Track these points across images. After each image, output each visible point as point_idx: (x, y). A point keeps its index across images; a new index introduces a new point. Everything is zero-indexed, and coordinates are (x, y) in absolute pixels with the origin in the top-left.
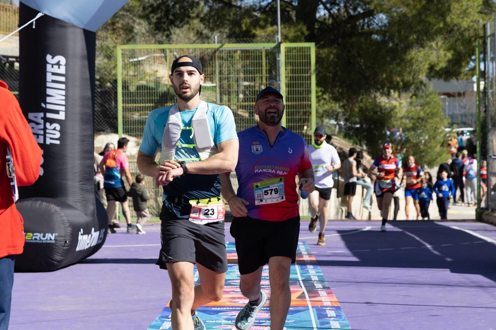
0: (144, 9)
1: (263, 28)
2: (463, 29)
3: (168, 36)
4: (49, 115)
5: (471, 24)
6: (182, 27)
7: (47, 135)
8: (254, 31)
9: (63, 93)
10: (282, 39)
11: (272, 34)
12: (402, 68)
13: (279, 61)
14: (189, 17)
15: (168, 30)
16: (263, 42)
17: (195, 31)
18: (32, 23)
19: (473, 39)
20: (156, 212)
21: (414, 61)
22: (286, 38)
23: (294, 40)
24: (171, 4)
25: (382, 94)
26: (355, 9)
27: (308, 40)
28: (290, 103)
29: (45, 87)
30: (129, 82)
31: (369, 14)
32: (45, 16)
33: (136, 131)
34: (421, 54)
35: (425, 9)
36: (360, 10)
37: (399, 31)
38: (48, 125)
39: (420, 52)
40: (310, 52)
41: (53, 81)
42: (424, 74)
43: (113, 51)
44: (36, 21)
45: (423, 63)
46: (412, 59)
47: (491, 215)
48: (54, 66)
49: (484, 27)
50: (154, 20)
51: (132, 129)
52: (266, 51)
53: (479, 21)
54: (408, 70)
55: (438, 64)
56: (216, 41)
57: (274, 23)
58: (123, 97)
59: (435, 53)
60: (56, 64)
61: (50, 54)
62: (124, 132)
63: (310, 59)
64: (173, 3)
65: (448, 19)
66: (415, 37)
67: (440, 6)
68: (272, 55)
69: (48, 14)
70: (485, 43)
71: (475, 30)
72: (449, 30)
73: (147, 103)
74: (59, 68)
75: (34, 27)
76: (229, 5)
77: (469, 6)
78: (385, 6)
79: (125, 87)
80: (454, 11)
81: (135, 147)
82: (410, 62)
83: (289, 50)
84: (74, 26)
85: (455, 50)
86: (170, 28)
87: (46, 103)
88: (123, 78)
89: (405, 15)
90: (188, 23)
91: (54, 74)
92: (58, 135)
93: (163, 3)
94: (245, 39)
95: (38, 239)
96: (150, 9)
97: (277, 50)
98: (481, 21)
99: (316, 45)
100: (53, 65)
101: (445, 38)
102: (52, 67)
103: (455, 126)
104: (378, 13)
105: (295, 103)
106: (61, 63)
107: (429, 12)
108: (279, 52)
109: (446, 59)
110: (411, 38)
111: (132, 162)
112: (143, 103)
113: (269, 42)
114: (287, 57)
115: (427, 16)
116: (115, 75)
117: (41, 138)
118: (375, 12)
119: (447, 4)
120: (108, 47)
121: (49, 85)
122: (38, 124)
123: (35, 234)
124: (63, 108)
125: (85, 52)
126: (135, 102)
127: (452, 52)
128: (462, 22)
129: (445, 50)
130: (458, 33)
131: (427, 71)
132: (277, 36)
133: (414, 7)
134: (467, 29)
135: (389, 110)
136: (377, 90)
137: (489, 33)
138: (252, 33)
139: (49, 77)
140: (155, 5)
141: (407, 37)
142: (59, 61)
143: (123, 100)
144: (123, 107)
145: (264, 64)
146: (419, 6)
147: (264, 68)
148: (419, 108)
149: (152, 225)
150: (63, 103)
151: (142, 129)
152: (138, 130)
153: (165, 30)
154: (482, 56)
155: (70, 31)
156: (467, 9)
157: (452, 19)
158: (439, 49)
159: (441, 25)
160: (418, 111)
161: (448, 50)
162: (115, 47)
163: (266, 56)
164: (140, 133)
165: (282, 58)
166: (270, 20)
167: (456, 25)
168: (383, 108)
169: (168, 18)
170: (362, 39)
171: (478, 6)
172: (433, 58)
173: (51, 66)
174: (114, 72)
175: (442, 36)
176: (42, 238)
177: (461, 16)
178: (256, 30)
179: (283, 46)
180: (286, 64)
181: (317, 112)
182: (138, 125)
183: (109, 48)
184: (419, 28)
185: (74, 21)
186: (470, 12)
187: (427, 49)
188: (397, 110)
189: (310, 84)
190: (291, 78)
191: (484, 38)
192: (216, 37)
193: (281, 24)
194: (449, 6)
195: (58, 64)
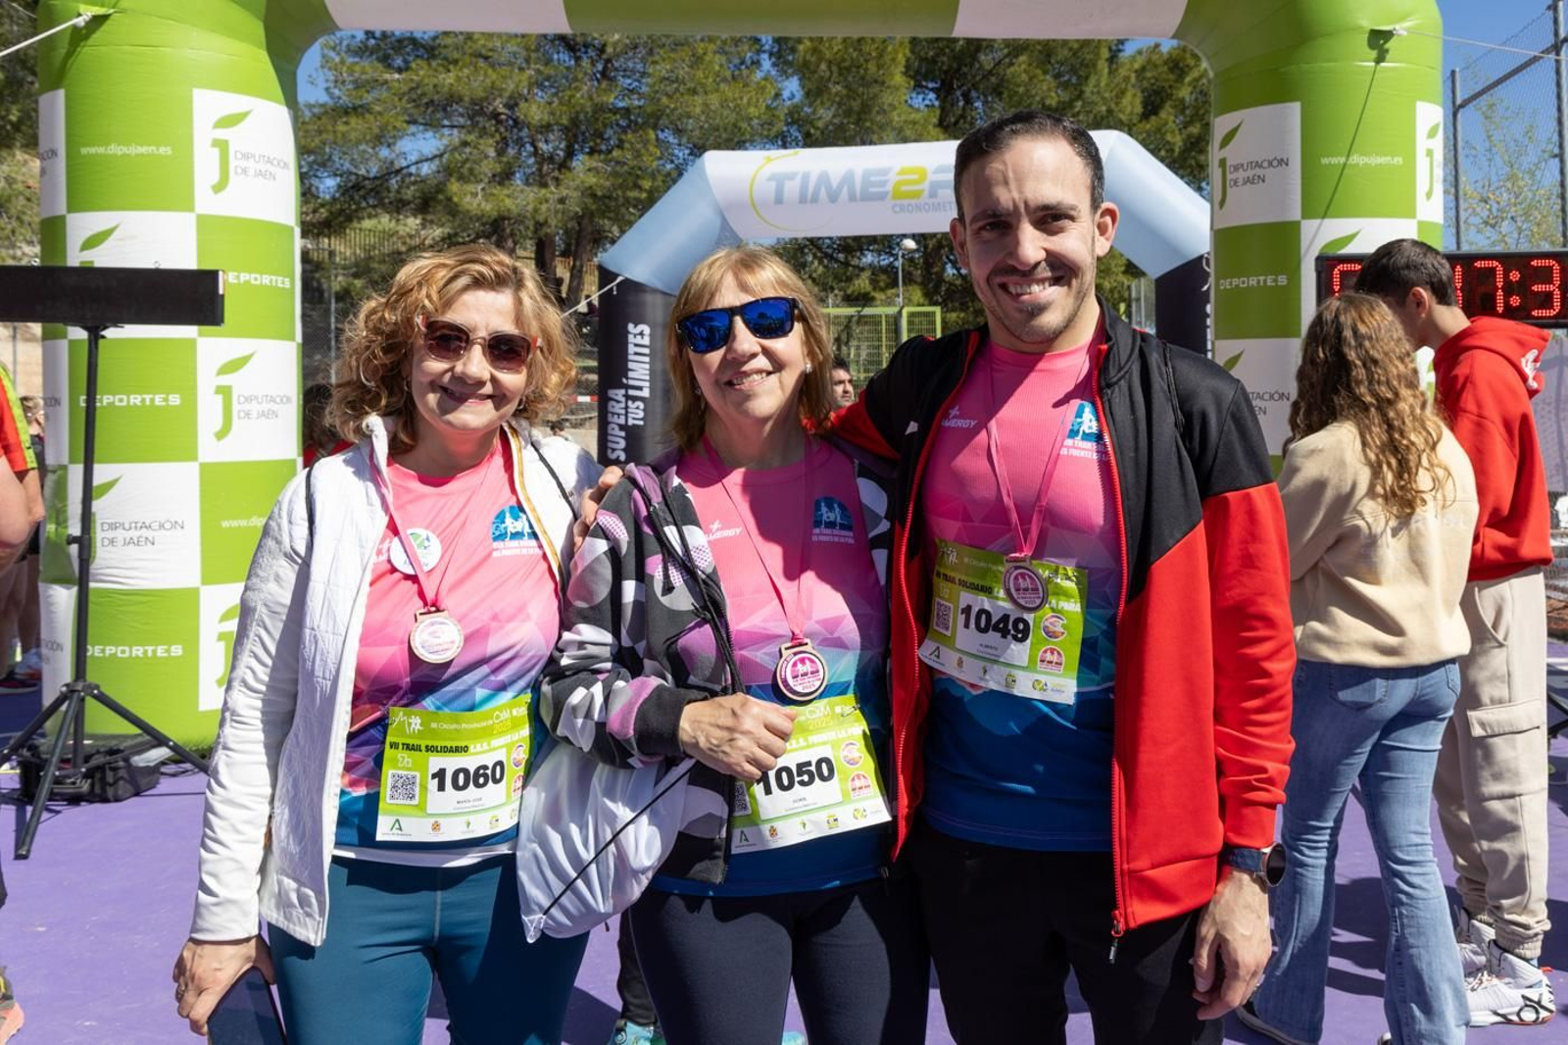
4: (631, 392)
7: (630, 415)
8: (873, 293)
9: (647, 366)
18: (611, 288)
29: (626, 360)
32: (627, 279)
38: (630, 403)
41: (636, 354)
44: (618, 285)
56: (830, 304)
69: (629, 277)
75: (613, 291)
76: (847, 263)
84: (655, 291)
87: (627, 378)
91: (636, 345)
92: (641, 414)
106: (644, 333)
108: (901, 317)
117: (623, 418)
121: (630, 357)
122: (618, 402)
124: (647, 384)
138: (871, 295)
139: (632, 349)
145: (884, 323)
150: (648, 378)
185: (659, 286)
192: (830, 300)
195: (641, 334)
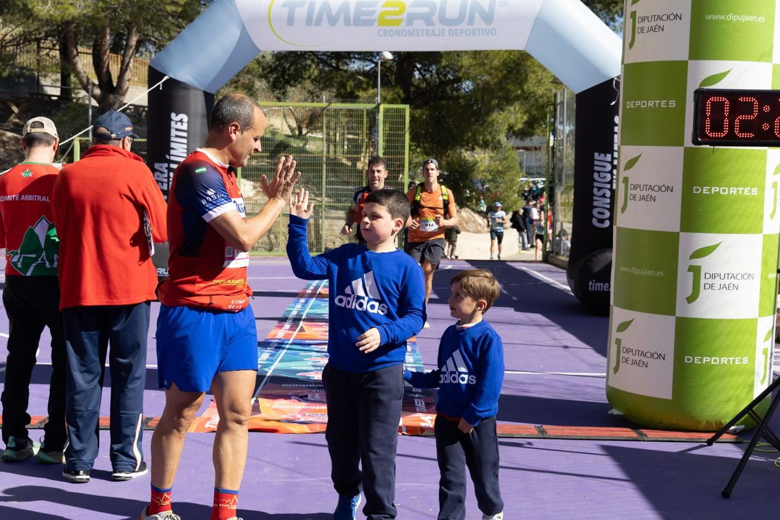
0: (264, 69)
1: (365, 90)
2: (537, 96)
3: (283, 94)
4: (172, 166)
5: (545, 92)
6: (296, 86)
8: (357, 93)
9: (185, 146)
10: (381, 100)
11: (373, 96)
12: (484, 128)
13: (378, 119)
14: (303, 78)
15: (284, 88)
16: (365, 103)
17: (307, 90)
18: (159, 85)
19: (545, 105)
20: (269, 248)
21: (495, 123)
22: (384, 100)
23: (392, 102)
24: (287, 66)
25: (467, 150)
26: (445, 76)
27: (404, 102)
28: (386, 157)
29: (169, 141)
31: (458, 80)
32: (171, 78)
34: (501, 117)
35: (505, 78)
36: (449, 76)
37: (483, 97)
39: (500, 114)
40: (405, 113)
41: (177, 136)
42: (504, 134)
44: (163, 83)
45: (503, 125)
46: (493, 121)
47: (555, 258)
48: (178, 123)
49: (555, 95)
50: (271, 80)
51: (249, 174)
52: (367, 110)
53: (551, 90)
54: (489, 130)
55: (516, 125)
56: (324, 100)
57: (375, 86)
59: (513, 116)
60: (179, 121)
61: (175, 113)
62: (243, 176)
63: (405, 119)
64: (289, 65)
65: (525, 87)
66: (496, 102)
67: (518, 76)
68: (372, 115)
69: (173, 77)
70: (555, 110)
71: (548, 97)
72: (525, 97)
74: (182, 124)
75: (161, 89)
76: (337, 68)
77: (544, 76)
78: (471, 75)
80: (530, 80)
81: (252, 190)
82: (492, 124)
83: (387, 111)
84: (196, 89)
85: (530, 114)
86: (286, 86)
87: (170, 155)
89: (488, 83)
90: (300, 83)
91: (177, 130)
93: (281, 64)
94: (349, 100)
95: (161, 273)
96: (268, 69)
97: (376, 110)
99: (410, 106)
100: (176, 122)
101: (522, 104)
102: (176, 124)
104: (465, 80)
105: (390, 157)
106: (183, 120)
107: (508, 81)
108: (378, 112)
109: (523, 121)
110: (493, 103)
113: (370, 102)
114: (385, 116)
115: (507, 84)
118: (463, 79)
119: (524, 75)
121: (172, 139)
122: (162, 173)
123: (159, 269)
125: (205, 111)
127: (527, 115)
128: (537, 90)
129: (521, 113)
130: (533, 99)
131: (506, 131)
132: (377, 98)
133: (496, 76)
134: (541, 97)
135: (472, 164)
136: (462, 146)
137: (558, 101)
138: (355, 94)
139: (173, 133)
140: (273, 66)
141: (489, 102)
142: (182, 119)
145: (365, 122)
146: (500, 76)
147: (365, 125)
148: (498, 163)
149: (264, 259)
152: (255, 176)
153: (280, 89)
154: (552, 120)
155: (192, 92)
156: (542, 79)
157: (528, 87)
158: (517, 113)
159: (519, 92)
160: (497, 165)
161: (525, 113)
163: (367, 115)
164: (256, 179)
165: (381, 117)
166: (371, 83)
167: (531, 93)
168: (467, 162)
169: (283, 78)
170: (451, 102)
171: (550, 77)
172: (512, 120)
173: (175, 122)
175: (519, 102)
176: (164, 273)
177: (537, 85)
178: (359, 92)
179: (382, 107)
180: (384, 122)
181: (410, 164)
182: (255, 171)
184: (500, 94)
185: (196, 84)
186: (544, 83)
187: (506, 112)
189: (404, 140)
190: (389, 135)
191: (555, 105)
192: (324, 97)
193: (381, 88)
194: (527, 76)
195: (181, 121)
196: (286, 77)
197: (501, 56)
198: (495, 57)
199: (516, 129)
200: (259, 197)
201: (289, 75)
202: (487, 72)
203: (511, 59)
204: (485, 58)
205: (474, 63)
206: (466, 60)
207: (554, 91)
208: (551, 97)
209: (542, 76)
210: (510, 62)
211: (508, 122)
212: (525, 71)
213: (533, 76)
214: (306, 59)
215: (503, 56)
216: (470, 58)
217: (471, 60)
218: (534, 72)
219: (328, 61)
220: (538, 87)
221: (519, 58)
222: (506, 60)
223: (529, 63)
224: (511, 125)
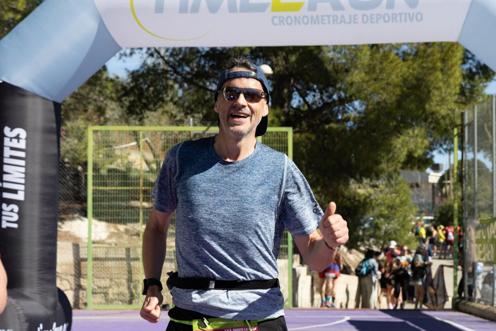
0: (118, 92)
3: (141, 120)
5: (449, 112)
6: (155, 110)
12: (380, 155)
14: (163, 101)
15: (141, 113)
17: (169, 114)
19: (449, 128)
21: (392, 148)
24: (145, 87)
26: (330, 96)
30: (100, 164)
31: (346, 100)
33: (106, 215)
34: (400, 140)
35: (404, 95)
39: (399, 137)
40: (287, 137)
43: (84, 132)
45: (402, 150)
47: (469, 305)
48: (13, 140)
49: (462, 115)
50: (126, 104)
51: (102, 213)
53: (454, 110)
55: (416, 151)
58: (93, 179)
59: (412, 140)
60: (15, 138)
61: (9, 126)
62: (94, 215)
63: (287, 144)
65: (427, 106)
67: (419, 94)
70: (463, 131)
71: (450, 119)
73: (119, 186)
74: (18, 142)
76: (204, 89)
77: (447, 94)
78: (364, 93)
79: (96, 169)
80: (434, 98)
81: (105, 232)
85: (431, 137)
86: (143, 111)
88: (93, 160)
89: (385, 101)
90: (161, 106)
93: (137, 86)
96: (123, 92)
98: (457, 110)
99: (292, 129)
100: (11, 139)
101: (421, 126)
102: (11, 141)
103: (423, 214)
107: (408, 100)
109: (424, 146)
110: (391, 124)
111: (101, 247)
112: (114, 186)
116: (86, 156)
118: (353, 98)
120: (79, 128)
121: (5, 160)
126: (105, 185)
127: (429, 139)
128: (440, 110)
129: (421, 138)
133: (394, 94)
134: (444, 118)
135: (363, 197)
137: (466, 121)
140: (129, 88)
141: (387, 124)
142: (19, 135)
143: (93, 183)
144: (93, 190)
146: (398, 91)
148: (394, 195)
151: (112, 213)
152: (109, 215)
153: (138, 114)
155: (30, 101)
157: (430, 106)
158: (416, 137)
160: (394, 198)
161: (425, 137)
162: (86, 128)
164: (110, 218)
167: (433, 113)
169: (140, 102)
171: (455, 95)
172: (412, 145)
173: (9, 139)
174: (84, 154)
177: (439, 103)
182: (109, 209)
183: (80, 130)
186: (448, 100)
187: (402, 138)
188: (372, 197)
191: (462, 126)
192: (190, 121)
194: (429, 92)
196: (144, 101)
197: (398, 70)
198: (393, 71)
199: (416, 155)
200: (114, 240)
201: (147, 98)
202: (383, 89)
203: (410, 74)
204: (381, 72)
205: (367, 79)
206: (357, 75)
207: (458, 111)
208: (454, 118)
209: (445, 92)
210: (409, 77)
211: (407, 146)
212: (427, 87)
213: (436, 92)
214: (167, 79)
215: (401, 70)
216: (360, 72)
217: (363, 75)
218: (439, 89)
219: (194, 81)
220: (440, 106)
221: (419, 73)
222: (404, 74)
223: (432, 78)
224: (411, 150)
